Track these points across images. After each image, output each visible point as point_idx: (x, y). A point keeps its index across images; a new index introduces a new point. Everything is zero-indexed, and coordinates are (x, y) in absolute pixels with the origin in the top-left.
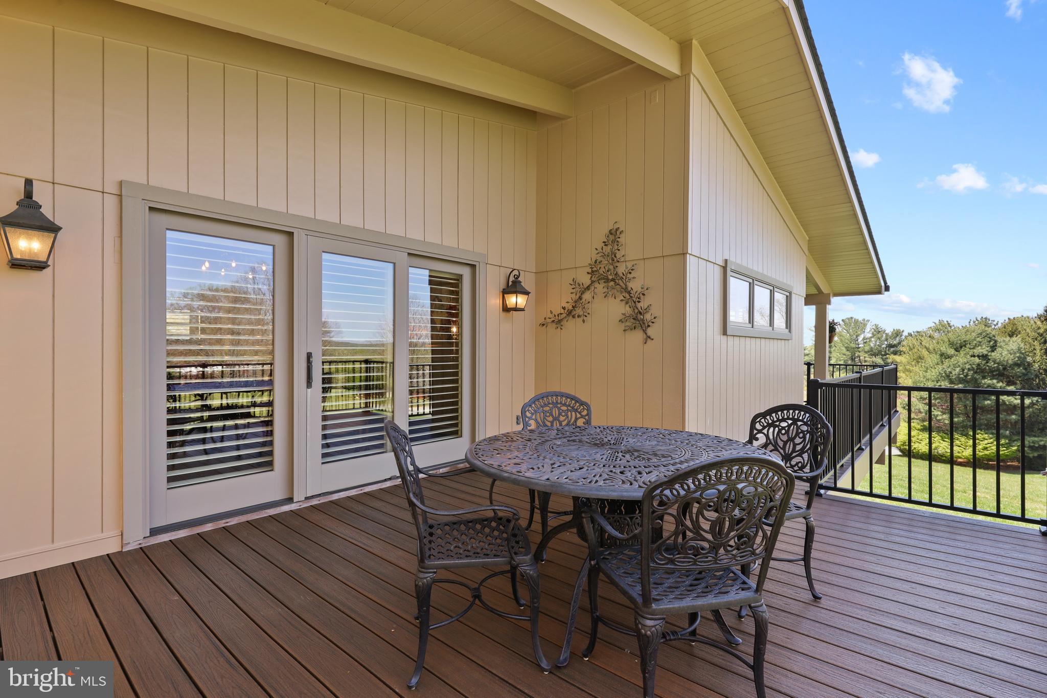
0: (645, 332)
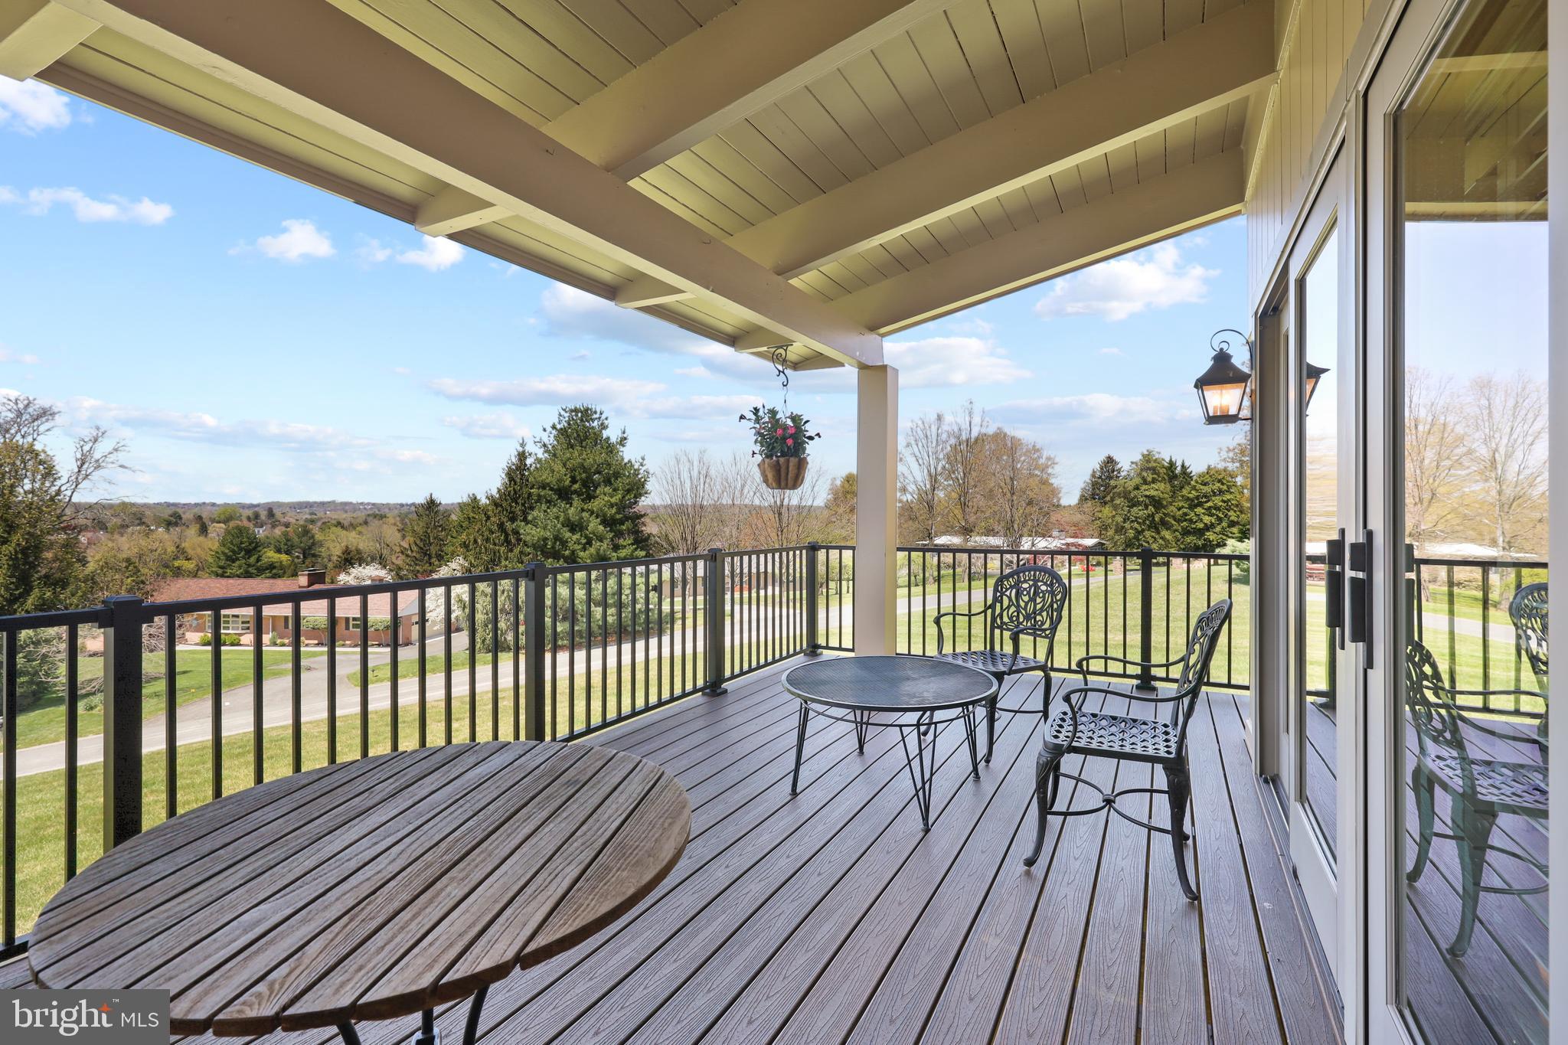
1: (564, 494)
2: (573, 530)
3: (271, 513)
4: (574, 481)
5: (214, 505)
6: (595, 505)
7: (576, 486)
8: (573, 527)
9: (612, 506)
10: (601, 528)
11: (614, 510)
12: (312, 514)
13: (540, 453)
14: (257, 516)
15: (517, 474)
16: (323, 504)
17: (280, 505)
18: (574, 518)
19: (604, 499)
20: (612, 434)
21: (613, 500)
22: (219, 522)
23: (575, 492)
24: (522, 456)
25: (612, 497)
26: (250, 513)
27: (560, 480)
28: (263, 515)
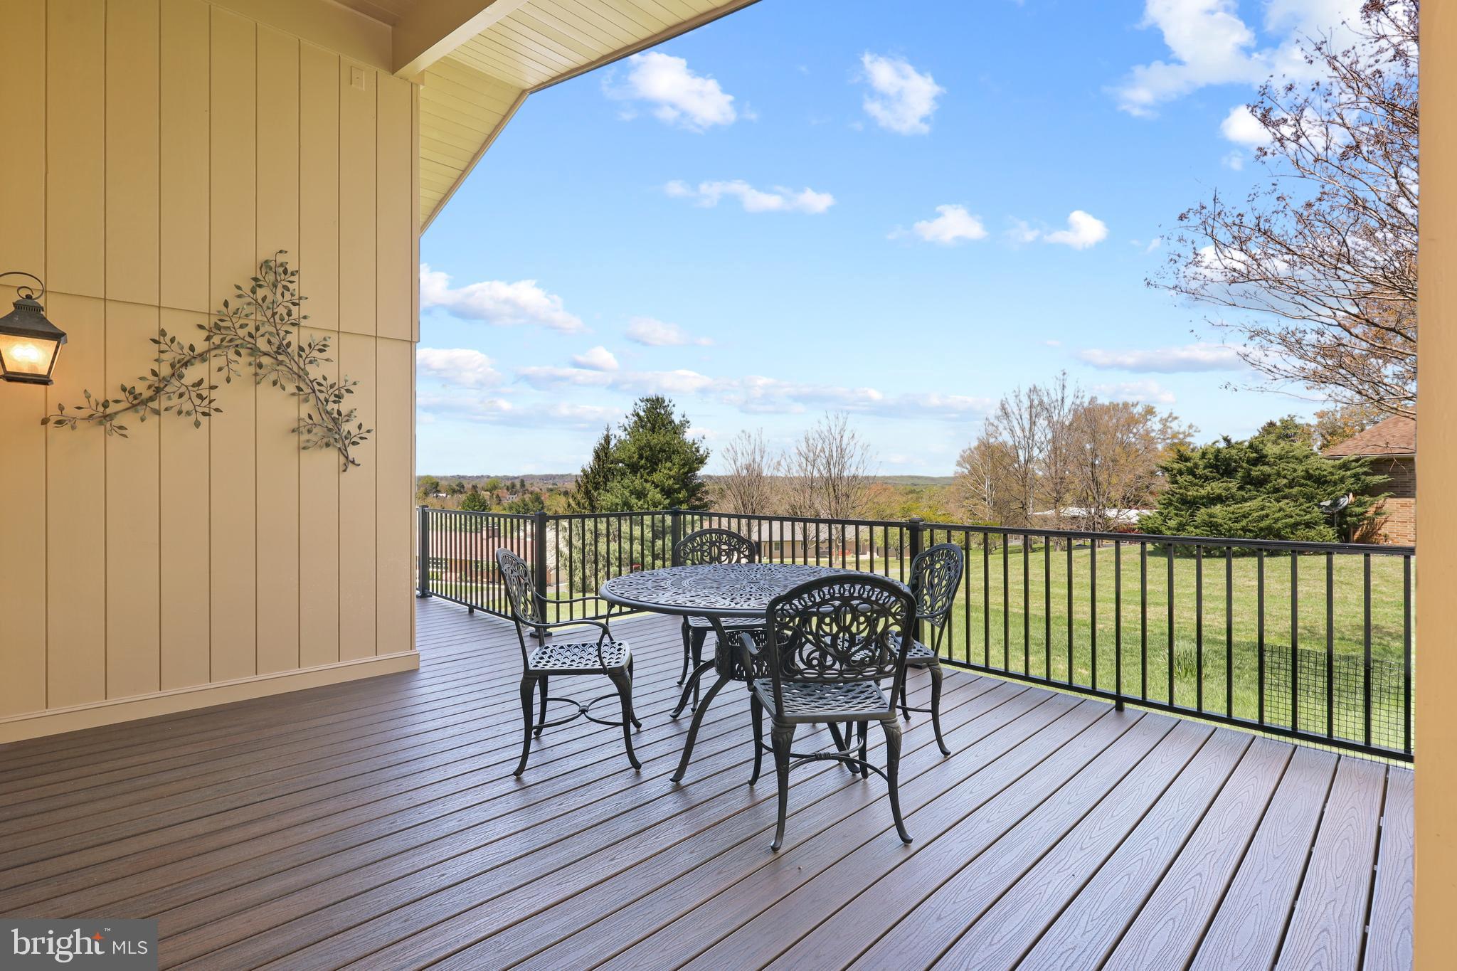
0: (343, 452)
1: (634, 468)
2: (639, 498)
3: (523, 485)
4: (641, 457)
5: (488, 477)
6: (656, 477)
7: (643, 462)
8: (640, 495)
9: (670, 477)
10: (659, 495)
11: (671, 482)
12: (554, 484)
13: (623, 436)
14: (513, 486)
15: (602, 454)
16: (562, 476)
17: (532, 477)
18: (639, 488)
19: (666, 473)
20: (677, 419)
21: (671, 473)
22: (487, 491)
23: (642, 467)
24: (607, 439)
25: (671, 471)
26: (508, 483)
27: (630, 458)
28: (518, 485)
